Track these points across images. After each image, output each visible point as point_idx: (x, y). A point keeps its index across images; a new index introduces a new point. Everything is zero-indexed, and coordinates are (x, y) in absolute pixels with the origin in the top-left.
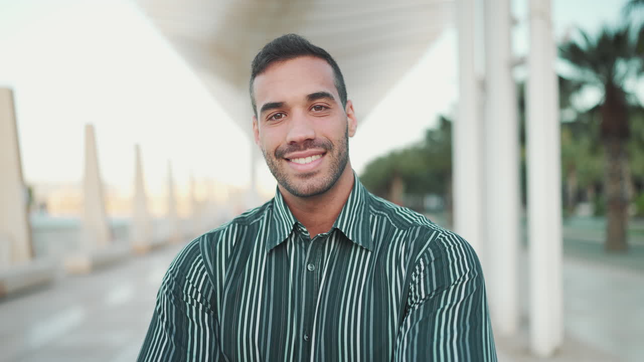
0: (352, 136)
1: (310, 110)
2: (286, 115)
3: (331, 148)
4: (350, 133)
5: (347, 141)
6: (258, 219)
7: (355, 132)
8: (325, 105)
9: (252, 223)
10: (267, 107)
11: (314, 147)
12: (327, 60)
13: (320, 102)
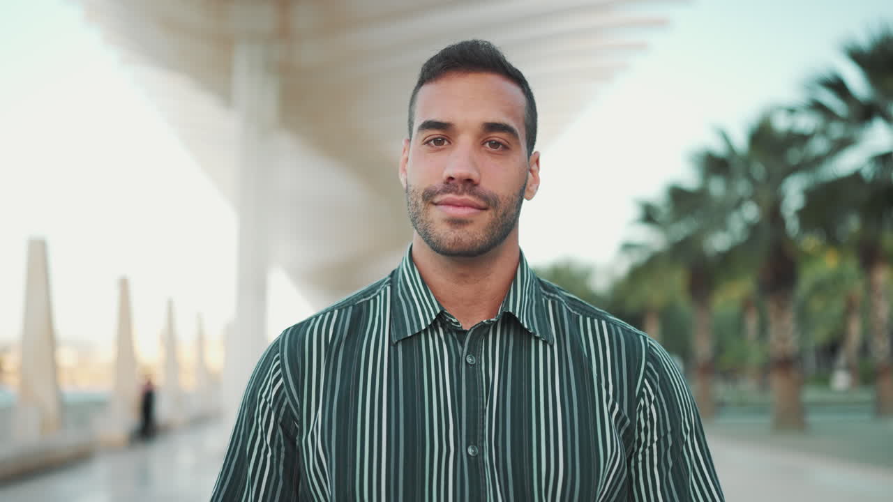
0: (528, 199)
1: (483, 144)
2: (450, 143)
3: (496, 205)
4: (527, 194)
5: (521, 202)
6: (368, 299)
7: (534, 195)
8: (505, 143)
9: (358, 302)
10: (428, 125)
11: (474, 194)
12: (522, 87)
13: (498, 136)
